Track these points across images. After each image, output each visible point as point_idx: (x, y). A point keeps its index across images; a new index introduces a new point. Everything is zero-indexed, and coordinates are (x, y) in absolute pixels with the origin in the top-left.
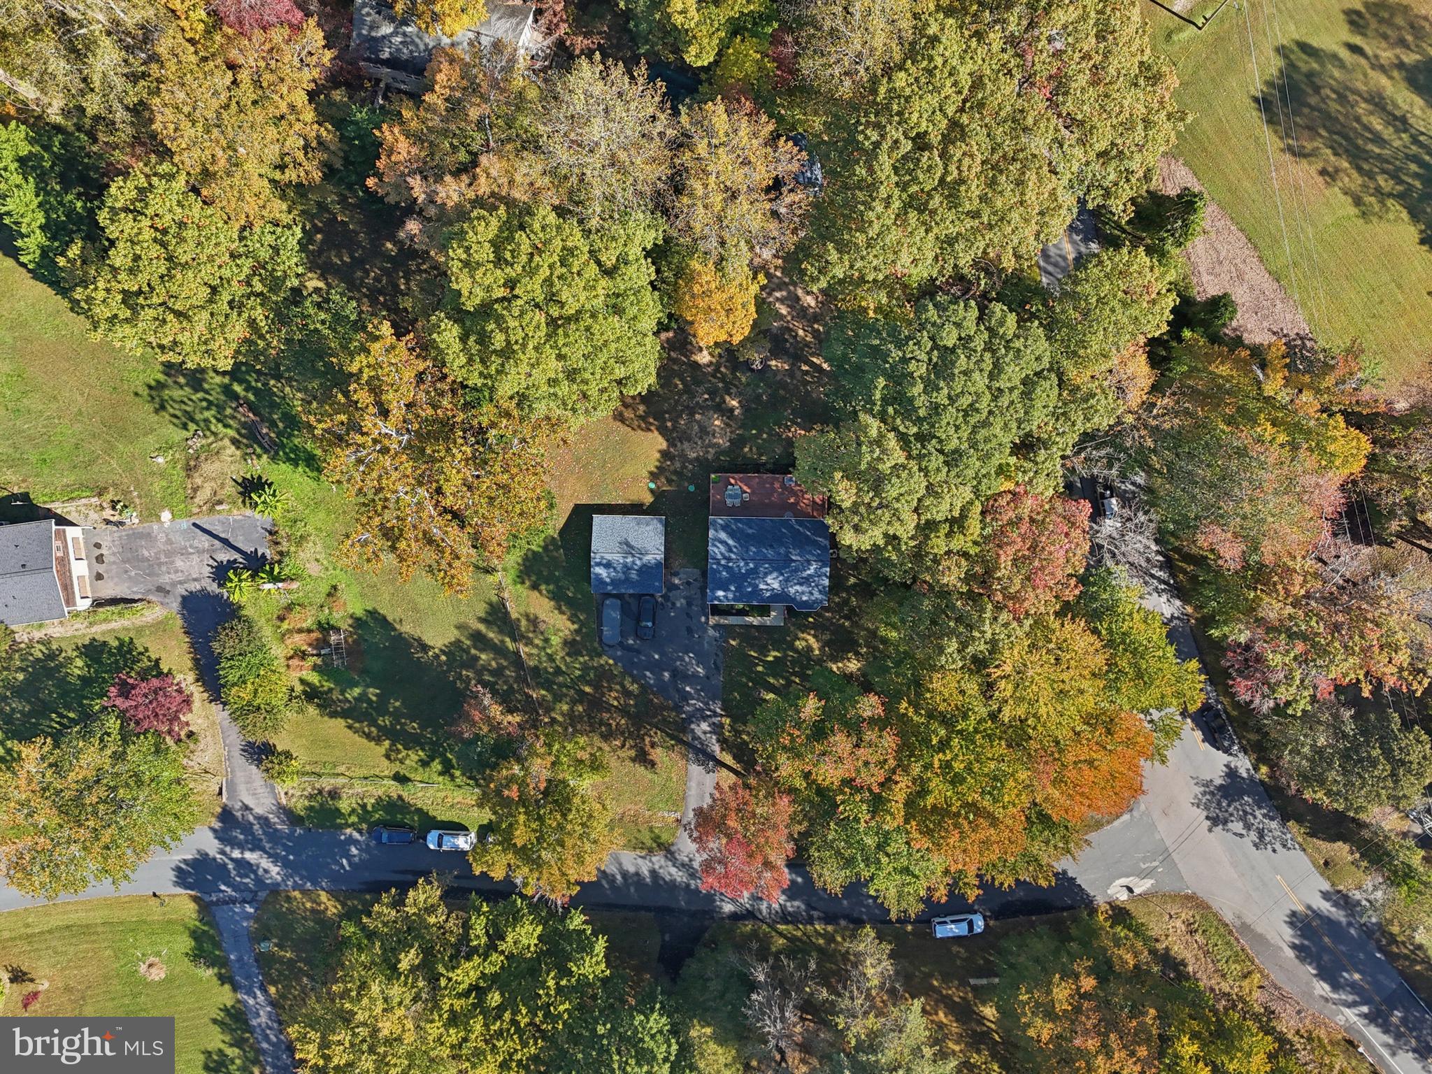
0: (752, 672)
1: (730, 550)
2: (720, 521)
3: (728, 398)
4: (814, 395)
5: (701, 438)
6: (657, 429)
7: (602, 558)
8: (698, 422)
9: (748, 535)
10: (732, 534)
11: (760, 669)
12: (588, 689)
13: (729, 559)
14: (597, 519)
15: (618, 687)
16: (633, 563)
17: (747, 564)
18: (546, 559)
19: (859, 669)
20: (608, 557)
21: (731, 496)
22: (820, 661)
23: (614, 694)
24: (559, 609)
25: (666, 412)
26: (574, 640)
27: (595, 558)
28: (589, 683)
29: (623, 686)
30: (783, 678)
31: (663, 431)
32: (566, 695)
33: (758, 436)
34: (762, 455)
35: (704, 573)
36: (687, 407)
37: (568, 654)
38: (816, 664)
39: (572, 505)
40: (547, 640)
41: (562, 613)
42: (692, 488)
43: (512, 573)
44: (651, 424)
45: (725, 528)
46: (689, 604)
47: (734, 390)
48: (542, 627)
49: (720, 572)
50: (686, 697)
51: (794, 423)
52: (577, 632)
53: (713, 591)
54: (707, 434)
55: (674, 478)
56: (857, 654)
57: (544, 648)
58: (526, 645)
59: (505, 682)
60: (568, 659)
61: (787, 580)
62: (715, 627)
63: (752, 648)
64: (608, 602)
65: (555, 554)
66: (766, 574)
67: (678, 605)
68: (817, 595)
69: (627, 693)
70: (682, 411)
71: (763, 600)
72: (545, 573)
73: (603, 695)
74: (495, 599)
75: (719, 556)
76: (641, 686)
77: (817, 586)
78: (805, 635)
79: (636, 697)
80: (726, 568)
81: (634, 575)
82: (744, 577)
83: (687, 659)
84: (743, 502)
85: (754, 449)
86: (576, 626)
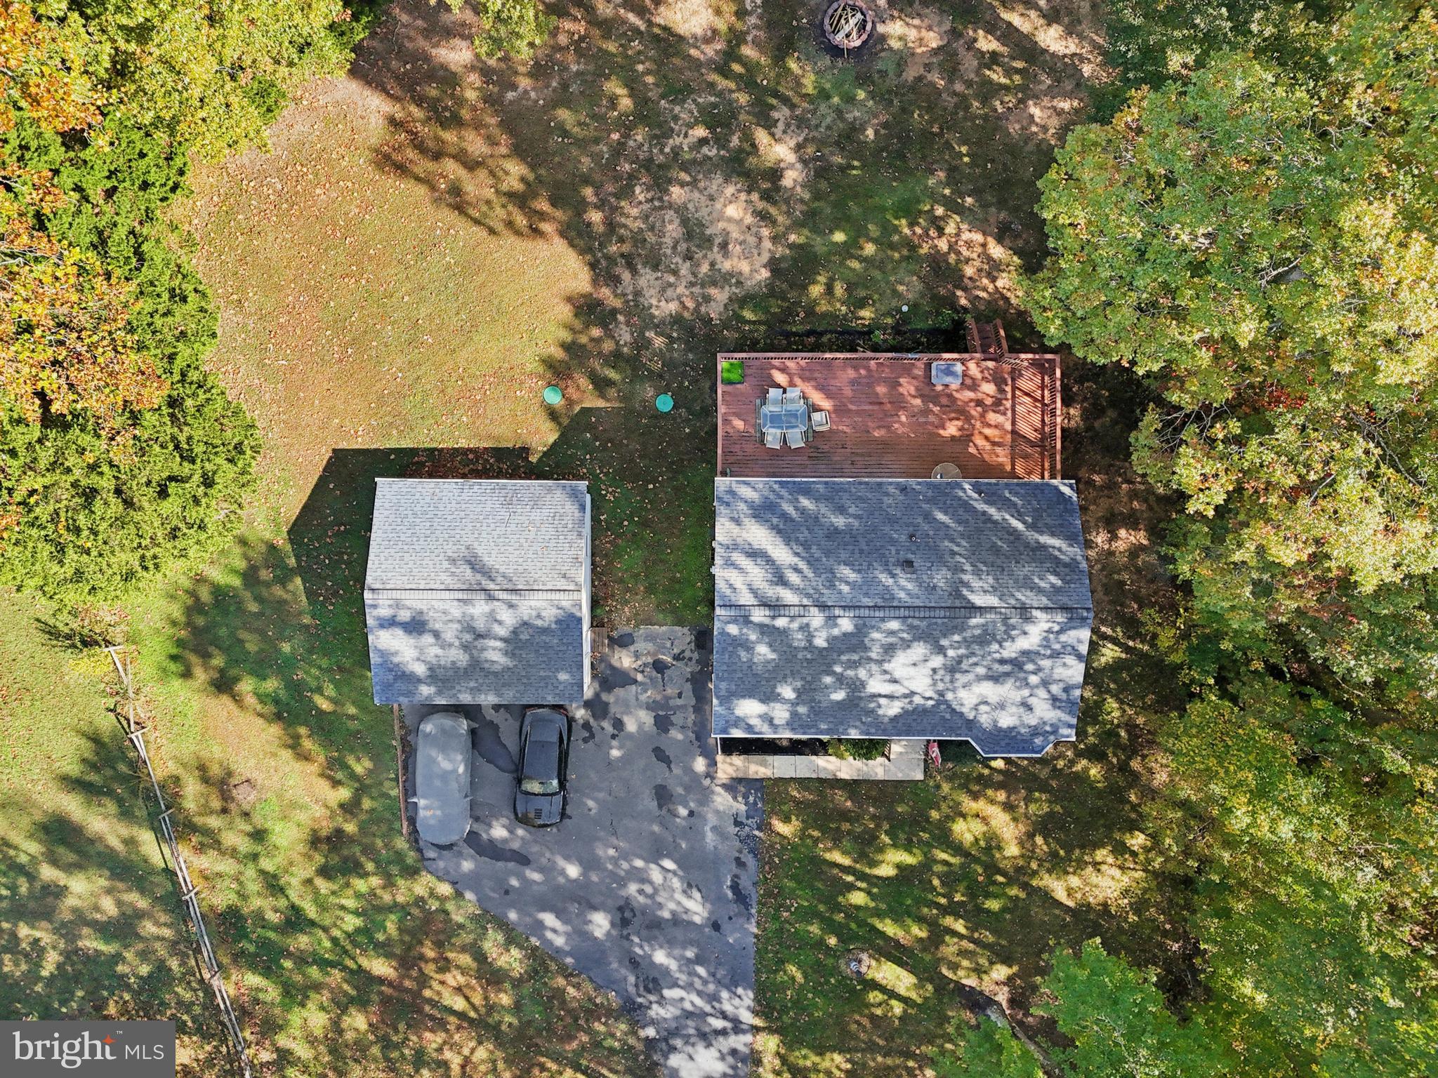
0: (837, 908)
1: (781, 580)
2: (750, 489)
3: (761, 136)
4: (1014, 128)
5: (688, 257)
6: (562, 234)
7: (398, 605)
8: (681, 210)
9: (834, 533)
10: (786, 530)
11: (858, 898)
12: (380, 967)
13: (775, 607)
14: (388, 490)
15: (465, 960)
16: (493, 618)
17: (831, 620)
18: (253, 607)
19: (1125, 893)
20: (415, 602)
21: (775, 420)
22: (1020, 875)
23: (455, 978)
24: (294, 745)
25: (586, 181)
26: (339, 832)
27: (378, 605)
28: (384, 949)
29: (480, 957)
30: (920, 920)
31: (577, 234)
32: (317, 987)
33: (848, 250)
34: (862, 304)
35: (703, 639)
36: (648, 164)
37: (324, 872)
38: (1011, 881)
39: (323, 456)
40: (259, 835)
41: (305, 757)
42: (665, 403)
43: (156, 649)
44: (542, 216)
45: (764, 511)
46: (663, 724)
47: (781, 114)
48: (244, 796)
49: (749, 647)
50: (654, 981)
51: (954, 207)
52: (349, 808)
53: (727, 700)
54: (707, 242)
55: (612, 374)
56: (1120, 849)
57: (255, 857)
58: (201, 849)
59: (144, 955)
60: (323, 885)
61: (953, 669)
62: (735, 785)
63: (837, 840)
64: (428, 727)
65: (278, 591)
66: (889, 650)
67: (631, 726)
68: (1043, 711)
69: (492, 976)
70: (632, 177)
71: (878, 723)
72: (252, 647)
73: (424, 981)
74: (106, 723)
75: (746, 598)
76: (533, 953)
77: (1045, 683)
78: (980, 805)
79: (517, 983)
80: (764, 629)
81: (495, 654)
82: (823, 659)
83: (656, 876)
84: (813, 436)
85: (839, 289)
86: (344, 794)
